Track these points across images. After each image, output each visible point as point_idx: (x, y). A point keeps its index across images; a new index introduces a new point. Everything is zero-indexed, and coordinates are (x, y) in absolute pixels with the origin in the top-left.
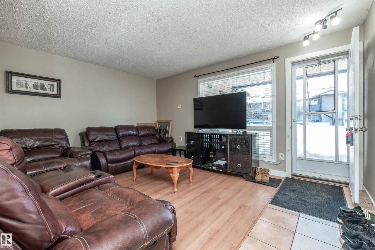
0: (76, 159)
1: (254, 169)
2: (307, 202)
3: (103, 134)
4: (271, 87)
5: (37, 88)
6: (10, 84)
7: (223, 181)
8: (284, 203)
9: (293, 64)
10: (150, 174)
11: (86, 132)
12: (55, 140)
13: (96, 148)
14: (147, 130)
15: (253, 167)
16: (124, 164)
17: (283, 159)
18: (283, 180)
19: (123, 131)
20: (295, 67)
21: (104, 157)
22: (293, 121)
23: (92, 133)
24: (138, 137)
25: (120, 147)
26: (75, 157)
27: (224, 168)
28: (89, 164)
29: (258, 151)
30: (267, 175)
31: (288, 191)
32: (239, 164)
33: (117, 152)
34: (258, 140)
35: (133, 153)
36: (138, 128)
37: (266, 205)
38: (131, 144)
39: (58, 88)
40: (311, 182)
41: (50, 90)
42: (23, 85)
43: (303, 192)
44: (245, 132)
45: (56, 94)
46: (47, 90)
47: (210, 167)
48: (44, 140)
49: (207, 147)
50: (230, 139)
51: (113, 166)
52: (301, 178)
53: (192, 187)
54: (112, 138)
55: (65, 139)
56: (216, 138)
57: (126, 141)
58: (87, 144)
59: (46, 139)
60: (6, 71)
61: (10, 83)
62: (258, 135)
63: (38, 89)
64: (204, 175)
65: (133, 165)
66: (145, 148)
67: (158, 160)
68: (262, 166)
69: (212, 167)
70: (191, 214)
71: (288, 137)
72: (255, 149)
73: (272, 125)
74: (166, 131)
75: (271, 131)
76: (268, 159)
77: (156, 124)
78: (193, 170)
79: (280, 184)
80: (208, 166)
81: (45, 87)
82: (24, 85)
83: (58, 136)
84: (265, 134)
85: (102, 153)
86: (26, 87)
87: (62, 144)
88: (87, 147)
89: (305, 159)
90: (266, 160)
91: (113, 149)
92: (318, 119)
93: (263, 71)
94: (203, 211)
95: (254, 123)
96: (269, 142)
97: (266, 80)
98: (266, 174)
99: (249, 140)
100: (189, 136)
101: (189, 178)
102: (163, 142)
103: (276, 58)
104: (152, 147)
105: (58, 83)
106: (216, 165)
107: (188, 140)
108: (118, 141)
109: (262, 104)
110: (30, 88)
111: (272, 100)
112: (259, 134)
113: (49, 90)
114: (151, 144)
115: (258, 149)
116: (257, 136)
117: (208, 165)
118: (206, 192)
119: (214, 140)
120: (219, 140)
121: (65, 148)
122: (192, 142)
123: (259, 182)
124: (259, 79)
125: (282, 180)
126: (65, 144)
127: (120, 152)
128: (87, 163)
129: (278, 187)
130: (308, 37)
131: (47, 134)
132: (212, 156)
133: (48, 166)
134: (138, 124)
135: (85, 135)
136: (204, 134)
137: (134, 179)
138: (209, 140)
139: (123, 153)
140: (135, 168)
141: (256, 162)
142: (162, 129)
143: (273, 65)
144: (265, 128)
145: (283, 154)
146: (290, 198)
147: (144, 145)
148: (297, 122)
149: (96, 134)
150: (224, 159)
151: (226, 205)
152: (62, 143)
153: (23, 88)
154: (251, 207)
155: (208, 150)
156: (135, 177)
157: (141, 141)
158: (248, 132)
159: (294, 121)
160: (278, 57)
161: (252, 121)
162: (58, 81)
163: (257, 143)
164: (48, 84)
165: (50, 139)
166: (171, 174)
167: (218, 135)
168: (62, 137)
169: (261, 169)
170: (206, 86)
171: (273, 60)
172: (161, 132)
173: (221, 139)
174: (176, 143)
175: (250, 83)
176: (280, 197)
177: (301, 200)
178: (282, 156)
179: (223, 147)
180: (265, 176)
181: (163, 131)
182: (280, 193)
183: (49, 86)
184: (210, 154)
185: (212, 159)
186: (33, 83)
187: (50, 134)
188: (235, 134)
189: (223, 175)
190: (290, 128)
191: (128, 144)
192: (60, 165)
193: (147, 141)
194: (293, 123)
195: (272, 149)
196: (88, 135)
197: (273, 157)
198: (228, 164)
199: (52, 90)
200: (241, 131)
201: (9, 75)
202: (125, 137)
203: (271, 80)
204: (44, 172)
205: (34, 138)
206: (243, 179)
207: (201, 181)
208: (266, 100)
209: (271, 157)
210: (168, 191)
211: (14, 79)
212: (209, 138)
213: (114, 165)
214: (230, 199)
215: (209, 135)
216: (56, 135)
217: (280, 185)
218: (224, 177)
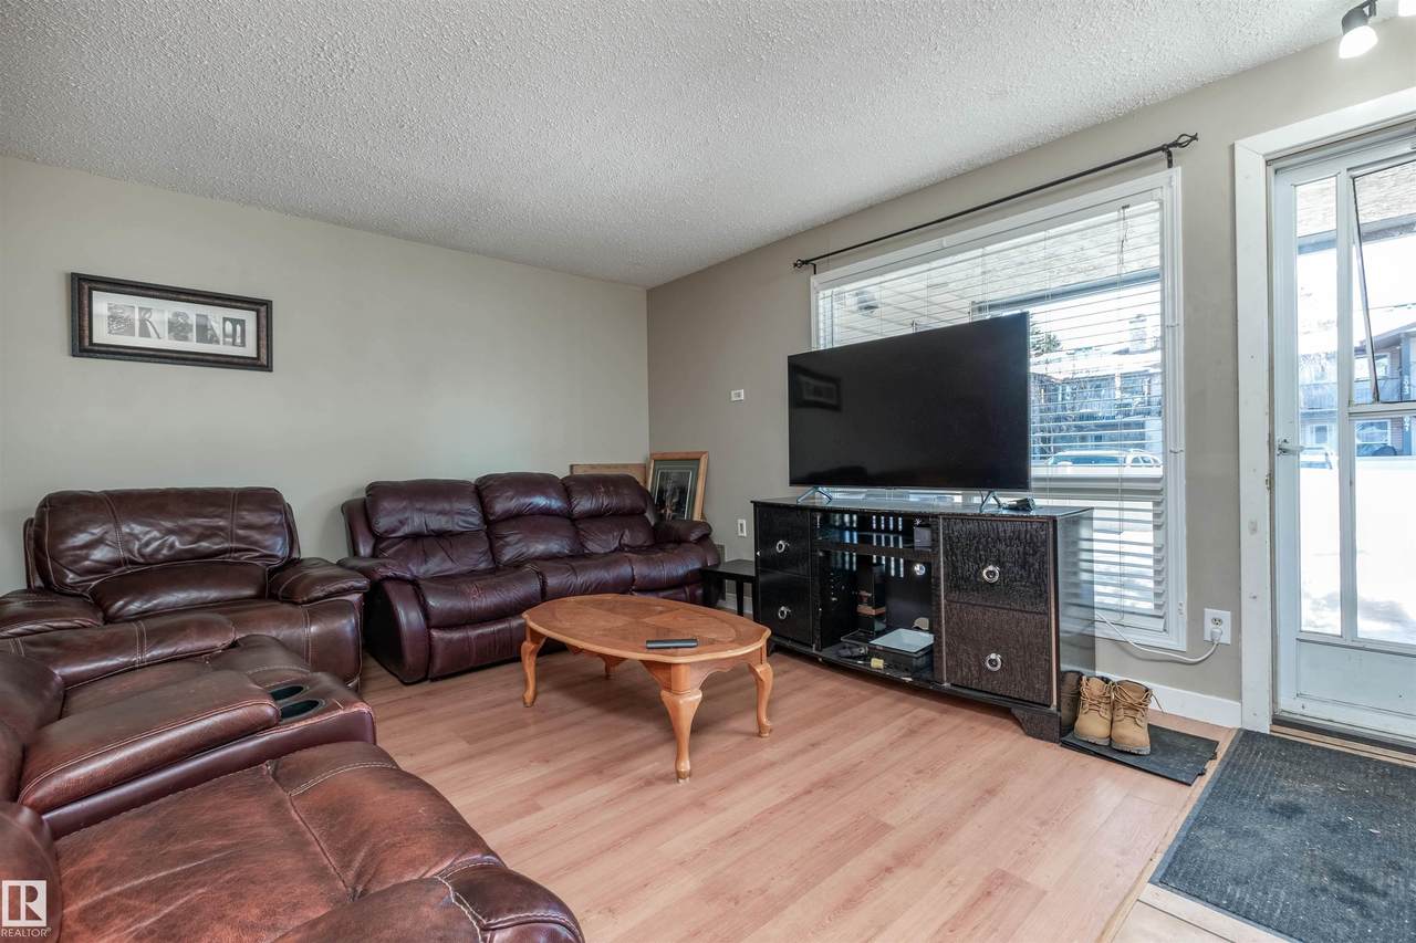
0: (300, 610)
1: (1071, 679)
2: (1374, 891)
3: (429, 507)
4: (1157, 296)
5: (182, 334)
6: (86, 323)
7: (912, 733)
8: (1237, 883)
9: (1278, 164)
10: (601, 677)
11: (364, 501)
12: (241, 532)
13: (384, 566)
14: (607, 493)
15: (1064, 667)
16: (499, 631)
17: (1226, 638)
18: (1227, 745)
19: (507, 497)
20: (1285, 180)
21: (415, 602)
22: (1277, 452)
23: (386, 505)
24: (568, 522)
25: (493, 559)
26: (300, 600)
27: (925, 667)
28: (353, 631)
29: (1092, 593)
30: (1139, 716)
31: (1255, 813)
32: (993, 656)
33: (472, 582)
34: (1092, 540)
35: (534, 586)
36: (568, 487)
37: (1131, 891)
38: (539, 548)
39: (263, 335)
40: (1390, 764)
41: (231, 340)
42: (133, 326)
43: (1344, 826)
44: (1025, 505)
45: (255, 355)
46: (221, 342)
47: (859, 657)
48: (198, 530)
49: (847, 566)
50: (948, 538)
51: (450, 641)
52: (1329, 739)
53: (768, 754)
54: (461, 523)
55: (279, 529)
56: (887, 530)
57: (519, 536)
58: (365, 550)
59: (207, 528)
60: (73, 274)
61: (86, 318)
62: (1092, 519)
63: (185, 339)
64: (829, 695)
65: (525, 639)
66: (585, 568)
67: (619, 621)
68: (1108, 667)
69: (866, 658)
70: (732, 904)
71: (1254, 530)
72: (1077, 585)
73: (1165, 470)
74: (683, 494)
75: (1158, 498)
76: (1142, 636)
77: (645, 468)
78: (771, 674)
79: (1212, 768)
80: (849, 653)
81: (212, 329)
82: (137, 324)
83: (251, 518)
84: (1127, 515)
85: (410, 587)
86: (145, 333)
87: (265, 548)
88: (364, 558)
89: (1348, 645)
90: (1132, 637)
91: (463, 568)
92: (1389, 439)
93: (1114, 215)
94: (792, 895)
95: (1077, 461)
96: (1150, 551)
97: (1133, 267)
98: (1132, 707)
99: (1044, 543)
100: (768, 517)
101: (756, 707)
102: (670, 542)
103: (1180, 145)
104: (616, 562)
105: (263, 314)
106: (885, 653)
107: (764, 535)
108: (485, 538)
109: (1118, 383)
110: (159, 337)
111: (1163, 364)
112: (1096, 514)
113: (227, 339)
114: (620, 548)
115: (1092, 583)
116: (1084, 522)
117: (848, 648)
118: (827, 783)
119: (879, 539)
120: (900, 538)
121: (277, 563)
122: (781, 546)
123: (1094, 749)
124: (1096, 262)
125: (1216, 743)
126: (278, 548)
127: (483, 583)
128: (347, 625)
129: (1201, 784)
130: (1366, 10)
131: (211, 509)
132: (867, 610)
133: (159, 643)
134: (572, 467)
135: (361, 513)
136: (836, 511)
137: (528, 700)
138: (859, 536)
139: (494, 588)
140: (529, 650)
141: (1082, 647)
142: (669, 487)
143: (1169, 182)
144: (1126, 485)
145: (1226, 615)
146: (1267, 854)
147: (591, 555)
148: (1304, 458)
149: (400, 510)
150: (923, 622)
151: (919, 866)
152: (267, 543)
153: (134, 335)
154: (1045, 893)
155: (853, 580)
156: (530, 693)
157: (578, 539)
158: (1038, 502)
159: (1284, 451)
160: (1194, 138)
161: (1067, 453)
162: (261, 307)
163: (1084, 556)
164: (225, 320)
165: (221, 529)
166: (665, 694)
167: (896, 515)
168: (268, 519)
169: (1107, 681)
170: (851, 301)
171: (1170, 154)
172: (664, 502)
173: (908, 534)
174: (722, 547)
175: (1055, 285)
176: (1212, 840)
177: (1339, 875)
178: (1217, 621)
179: (919, 569)
180: (1128, 721)
181: (673, 495)
182: (1213, 822)
183: (229, 326)
184: (860, 600)
185: (870, 620)
186: (167, 316)
187: (221, 510)
188: (975, 515)
189: (918, 699)
190: (1265, 486)
191: (524, 550)
192: (207, 636)
193: (604, 537)
194: (1282, 462)
195: (1163, 587)
196: (370, 512)
197: (1172, 625)
198: (940, 651)
199: (238, 340)
200: (1003, 500)
201: (82, 287)
202: (514, 523)
203: (1156, 262)
204: (139, 668)
205: (163, 523)
206: (1015, 727)
207: (809, 722)
208: (1132, 364)
209: (1160, 624)
210: (656, 764)
211: (102, 304)
212: (859, 529)
213: (456, 635)
214: (941, 835)
215: (858, 517)
216: (244, 513)
217: (1209, 775)
218: (923, 710)
